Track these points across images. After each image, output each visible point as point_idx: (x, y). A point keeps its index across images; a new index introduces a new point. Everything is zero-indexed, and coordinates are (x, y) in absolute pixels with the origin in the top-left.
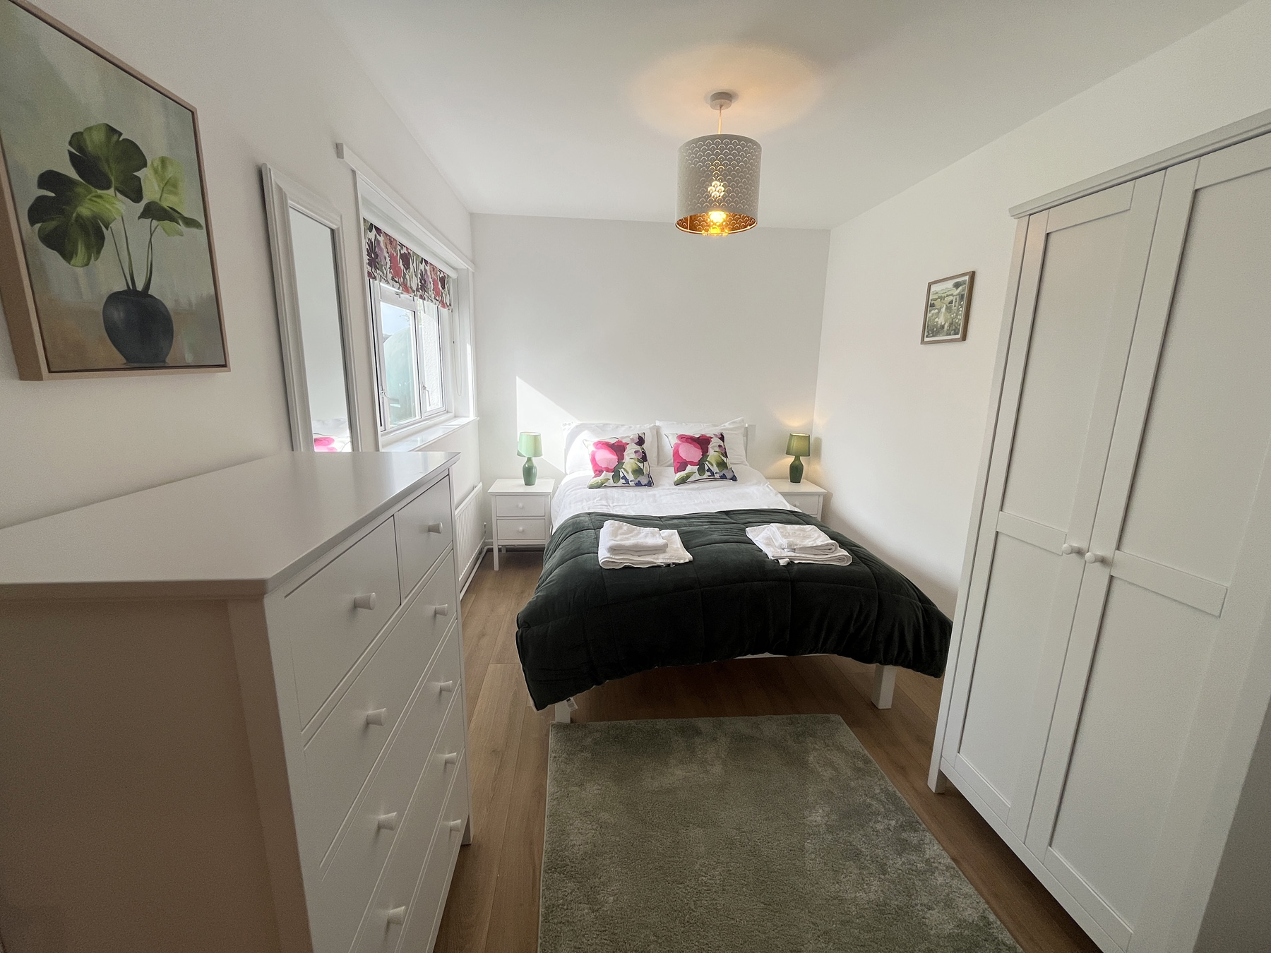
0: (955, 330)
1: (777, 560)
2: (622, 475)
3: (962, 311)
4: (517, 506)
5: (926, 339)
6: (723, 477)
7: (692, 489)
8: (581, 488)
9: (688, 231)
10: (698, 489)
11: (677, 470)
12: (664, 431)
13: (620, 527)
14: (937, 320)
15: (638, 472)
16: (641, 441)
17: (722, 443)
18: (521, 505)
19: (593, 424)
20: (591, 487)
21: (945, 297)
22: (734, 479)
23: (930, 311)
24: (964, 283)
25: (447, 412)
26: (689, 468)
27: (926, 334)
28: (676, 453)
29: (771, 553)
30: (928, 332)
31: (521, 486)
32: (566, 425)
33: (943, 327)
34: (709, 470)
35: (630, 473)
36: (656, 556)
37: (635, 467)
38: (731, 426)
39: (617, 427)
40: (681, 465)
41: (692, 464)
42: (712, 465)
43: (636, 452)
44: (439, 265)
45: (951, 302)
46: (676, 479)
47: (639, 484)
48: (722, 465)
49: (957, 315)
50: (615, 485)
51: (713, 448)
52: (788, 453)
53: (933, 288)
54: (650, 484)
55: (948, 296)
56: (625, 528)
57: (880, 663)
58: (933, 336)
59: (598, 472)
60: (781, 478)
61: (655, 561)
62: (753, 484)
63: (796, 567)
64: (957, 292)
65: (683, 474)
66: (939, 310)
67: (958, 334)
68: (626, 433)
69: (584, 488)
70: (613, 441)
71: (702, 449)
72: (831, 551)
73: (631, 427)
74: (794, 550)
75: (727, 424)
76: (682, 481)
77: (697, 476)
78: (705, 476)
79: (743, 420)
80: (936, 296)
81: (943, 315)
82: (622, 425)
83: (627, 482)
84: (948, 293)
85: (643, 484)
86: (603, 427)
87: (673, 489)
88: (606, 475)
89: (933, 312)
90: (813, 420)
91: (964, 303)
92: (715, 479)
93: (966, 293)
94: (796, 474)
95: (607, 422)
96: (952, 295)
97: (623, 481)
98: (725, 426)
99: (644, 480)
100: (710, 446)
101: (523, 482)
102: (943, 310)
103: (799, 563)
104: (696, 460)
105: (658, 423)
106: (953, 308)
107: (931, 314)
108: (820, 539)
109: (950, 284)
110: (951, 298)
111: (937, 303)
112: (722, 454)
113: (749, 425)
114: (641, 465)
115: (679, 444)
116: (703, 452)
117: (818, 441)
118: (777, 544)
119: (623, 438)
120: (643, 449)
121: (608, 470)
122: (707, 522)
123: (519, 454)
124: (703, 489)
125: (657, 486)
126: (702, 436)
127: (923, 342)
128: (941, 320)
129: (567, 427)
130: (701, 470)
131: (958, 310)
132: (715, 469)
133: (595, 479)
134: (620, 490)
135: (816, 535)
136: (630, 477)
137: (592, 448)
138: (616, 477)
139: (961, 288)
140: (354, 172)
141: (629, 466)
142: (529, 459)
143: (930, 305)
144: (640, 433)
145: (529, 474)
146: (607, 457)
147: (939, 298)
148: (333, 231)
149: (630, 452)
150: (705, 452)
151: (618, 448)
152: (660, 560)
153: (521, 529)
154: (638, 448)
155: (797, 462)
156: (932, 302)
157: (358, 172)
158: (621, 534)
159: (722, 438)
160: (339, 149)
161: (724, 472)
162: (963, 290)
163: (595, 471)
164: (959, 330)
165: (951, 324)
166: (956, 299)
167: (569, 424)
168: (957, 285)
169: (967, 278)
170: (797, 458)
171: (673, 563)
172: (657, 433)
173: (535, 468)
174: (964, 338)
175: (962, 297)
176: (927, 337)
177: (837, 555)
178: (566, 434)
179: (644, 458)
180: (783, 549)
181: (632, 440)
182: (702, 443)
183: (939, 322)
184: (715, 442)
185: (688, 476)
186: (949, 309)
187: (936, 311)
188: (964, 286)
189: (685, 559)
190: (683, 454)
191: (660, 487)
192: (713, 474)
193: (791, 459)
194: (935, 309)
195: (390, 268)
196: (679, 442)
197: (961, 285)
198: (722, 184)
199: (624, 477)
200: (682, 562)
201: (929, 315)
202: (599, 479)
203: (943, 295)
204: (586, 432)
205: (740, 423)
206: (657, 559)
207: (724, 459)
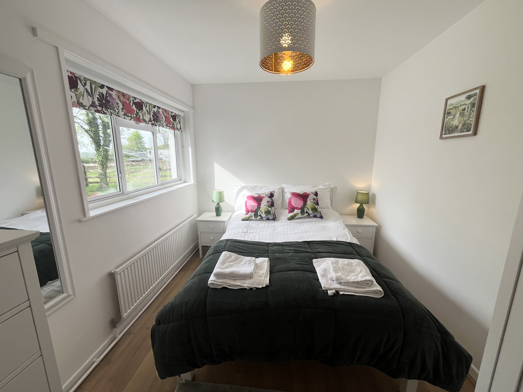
0: (467, 129)
1: (327, 290)
2: (259, 214)
3: (474, 114)
4: (210, 227)
5: (444, 136)
6: (315, 216)
7: (297, 223)
8: (237, 221)
9: (273, 72)
10: (301, 222)
11: (290, 212)
12: (286, 190)
13: (230, 257)
14: (452, 122)
15: (268, 212)
16: (271, 195)
17: (315, 197)
18: (211, 227)
19: (249, 186)
20: (243, 220)
21: (458, 107)
22: (321, 217)
23: (447, 117)
24: (475, 95)
25: (180, 180)
26: (296, 211)
27: (444, 132)
28: (290, 203)
29: (324, 283)
30: (445, 131)
31: (214, 216)
32: (236, 186)
33: (457, 127)
34: (307, 212)
35: (263, 213)
36: (244, 281)
37: (266, 210)
38: (323, 188)
39: (262, 188)
40: (292, 209)
41: (298, 209)
42: (309, 210)
43: (268, 202)
44: (170, 110)
45: (464, 109)
46: (288, 217)
47: (268, 219)
48: (315, 210)
49: (469, 118)
50: (255, 219)
51: (310, 200)
52: (356, 202)
53: (449, 102)
54: (274, 219)
55: (461, 105)
56: (233, 257)
57: (406, 378)
58: (449, 134)
59: (247, 212)
60: (352, 215)
61: (242, 285)
62: (332, 221)
63: (340, 298)
64: (468, 102)
65: (292, 214)
66: (454, 116)
67: (470, 131)
68: (264, 191)
69: (240, 220)
70: (256, 196)
71: (303, 200)
72: (368, 285)
73: (268, 188)
74: (340, 283)
75: (321, 187)
76: (291, 218)
77: (300, 216)
78: (304, 216)
79: (330, 184)
80: (452, 107)
81: (457, 119)
82: (264, 187)
83: (262, 218)
84: (462, 104)
85: (270, 219)
86: (254, 188)
87: (287, 222)
88: (250, 214)
89: (449, 117)
90: (371, 184)
91: (475, 109)
92: (310, 217)
93: (477, 102)
94: (360, 213)
95: (257, 185)
96: (465, 104)
97: (260, 217)
98: (319, 188)
99: (271, 217)
100: (308, 199)
101: (215, 214)
102: (458, 115)
103: (343, 294)
104: (300, 207)
105: (283, 186)
106: (466, 113)
107: (447, 119)
108: (361, 275)
109: (463, 97)
110: (464, 106)
111: (453, 112)
112: (315, 204)
113: (333, 187)
114: (270, 209)
115: (292, 198)
116: (304, 203)
117: (374, 196)
118: (329, 276)
119: (262, 194)
120: (272, 200)
121: (252, 211)
122: (293, 250)
123: (213, 201)
124: (304, 222)
125: (278, 220)
126: (305, 193)
127: (441, 138)
128: (455, 122)
129: (237, 187)
130: (303, 212)
131: (470, 114)
132: (310, 212)
133: (245, 215)
134: (258, 222)
135: (359, 270)
136: (263, 215)
137: (246, 199)
138: (256, 215)
139: (472, 99)
140: (57, 48)
141: (263, 209)
142: (218, 204)
143: (447, 113)
144: (272, 191)
145: (218, 211)
146: (253, 204)
147: (454, 107)
148: (20, 79)
149: (264, 202)
150: (305, 202)
151: (258, 200)
152: (246, 284)
153: (212, 238)
154: (269, 199)
155: (361, 207)
156: (449, 111)
157: (59, 47)
158: (228, 262)
159: (316, 194)
160: (34, 31)
161: (316, 213)
162: (475, 100)
163: (246, 211)
164: (470, 128)
165: (464, 125)
166: (468, 107)
167: (238, 186)
168: (469, 98)
169: (478, 91)
170: (361, 205)
171: (255, 288)
172: (283, 191)
173: (221, 208)
174: (475, 133)
175: (473, 105)
176: (445, 134)
177: (372, 289)
178: (236, 190)
179: (272, 205)
180: (333, 281)
181: (267, 195)
182: (304, 197)
183: (454, 124)
184: (312, 196)
185: (295, 215)
186: (462, 114)
187: (452, 117)
188: (476, 97)
189: (263, 284)
190: (293, 203)
191: (280, 221)
192: (309, 214)
193: (358, 205)
194: (450, 116)
195: (123, 109)
196: (292, 197)
197: (472, 97)
198: (290, 38)
199: (260, 215)
200: (260, 287)
201: (446, 120)
202: (247, 216)
203: (457, 106)
204: (245, 190)
205: (328, 185)
206: (245, 284)
207: (316, 206)
